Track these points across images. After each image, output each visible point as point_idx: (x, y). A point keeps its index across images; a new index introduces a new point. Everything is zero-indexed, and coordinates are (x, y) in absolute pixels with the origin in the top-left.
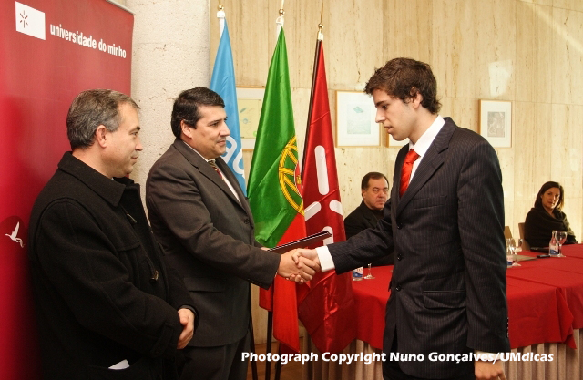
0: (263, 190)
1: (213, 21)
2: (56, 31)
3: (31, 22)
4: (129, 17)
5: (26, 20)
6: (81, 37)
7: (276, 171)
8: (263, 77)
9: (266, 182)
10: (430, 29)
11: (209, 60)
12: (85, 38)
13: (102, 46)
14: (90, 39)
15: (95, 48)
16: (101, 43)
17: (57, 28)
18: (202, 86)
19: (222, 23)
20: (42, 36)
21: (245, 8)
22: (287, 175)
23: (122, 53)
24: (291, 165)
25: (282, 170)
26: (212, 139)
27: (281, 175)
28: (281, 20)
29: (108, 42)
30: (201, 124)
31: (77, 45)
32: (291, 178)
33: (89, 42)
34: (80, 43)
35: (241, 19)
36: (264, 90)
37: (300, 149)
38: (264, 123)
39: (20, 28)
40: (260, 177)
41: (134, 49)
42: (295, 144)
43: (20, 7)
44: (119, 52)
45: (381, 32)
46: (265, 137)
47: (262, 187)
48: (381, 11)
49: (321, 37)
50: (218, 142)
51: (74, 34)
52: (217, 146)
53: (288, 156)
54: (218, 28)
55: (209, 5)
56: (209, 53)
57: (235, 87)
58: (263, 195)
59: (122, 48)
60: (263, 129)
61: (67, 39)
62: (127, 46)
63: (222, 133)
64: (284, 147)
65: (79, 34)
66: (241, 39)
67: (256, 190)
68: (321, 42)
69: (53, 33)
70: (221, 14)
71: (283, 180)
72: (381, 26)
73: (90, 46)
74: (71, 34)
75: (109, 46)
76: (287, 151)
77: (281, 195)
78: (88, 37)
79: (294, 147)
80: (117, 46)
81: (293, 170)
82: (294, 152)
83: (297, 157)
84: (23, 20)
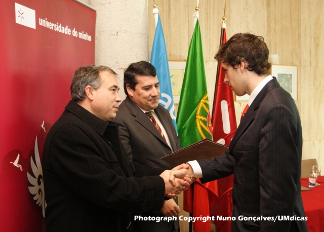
0: (186, 131)
1: (150, 16)
2: (44, 23)
3: (26, 16)
4: (93, 13)
5: (22, 15)
6: (60, 27)
7: (194, 118)
8: (185, 54)
9: (188, 126)
10: (299, 20)
11: (148, 42)
12: (63, 28)
13: (75, 33)
14: (66, 28)
15: (70, 34)
16: (74, 31)
17: (44, 21)
18: (143, 60)
19: (156, 17)
20: (33, 26)
21: (172, 7)
22: (201, 120)
23: (88, 38)
24: (204, 113)
25: (199, 117)
26: (145, 98)
27: (198, 120)
28: (197, 15)
29: (79, 30)
30: (138, 87)
31: (57, 32)
32: (205, 122)
33: (66, 31)
34: (60, 31)
35: (169, 14)
36: (185, 63)
37: (211, 103)
38: (186, 85)
39: (18, 21)
40: (183, 122)
41: (97, 35)
42: (207, 99)
43: (18, 7)
44: (86, 37)
45: (266, 23)
46: (187, 95)
47: (184, 129)
48: (266, 8)
49: (224, 26)
50: (150, 100)
51: (55, 25)
52: (150, 103)
53: (202, 108)
54: (154, 20)
55: (147, 4)
56: (148, 37)
57: (167, 61)
58: (185, 134)
59: (89, 35)
60: (185, 89)
61: (51, 28)
62: (92, 33)
63: (153, 95)
64: (200, 102)
65: (59, 25)
66: (169, 28)
67: (181, 131)
68: (224, 30)
69: (41, 24)
70: (156, 10)
71: (199, 124)
72: (266, 19)
73: (66, 33)
74: (53, 25)
75: (80, 33)
76: (201, 104)
77: (198, 134)
78: (65, 27)
79: (206, 102)
80: (85, 33)
81: (206, 117)
82: (206, 105)
83: (208, 108)
84: (20, 15)
